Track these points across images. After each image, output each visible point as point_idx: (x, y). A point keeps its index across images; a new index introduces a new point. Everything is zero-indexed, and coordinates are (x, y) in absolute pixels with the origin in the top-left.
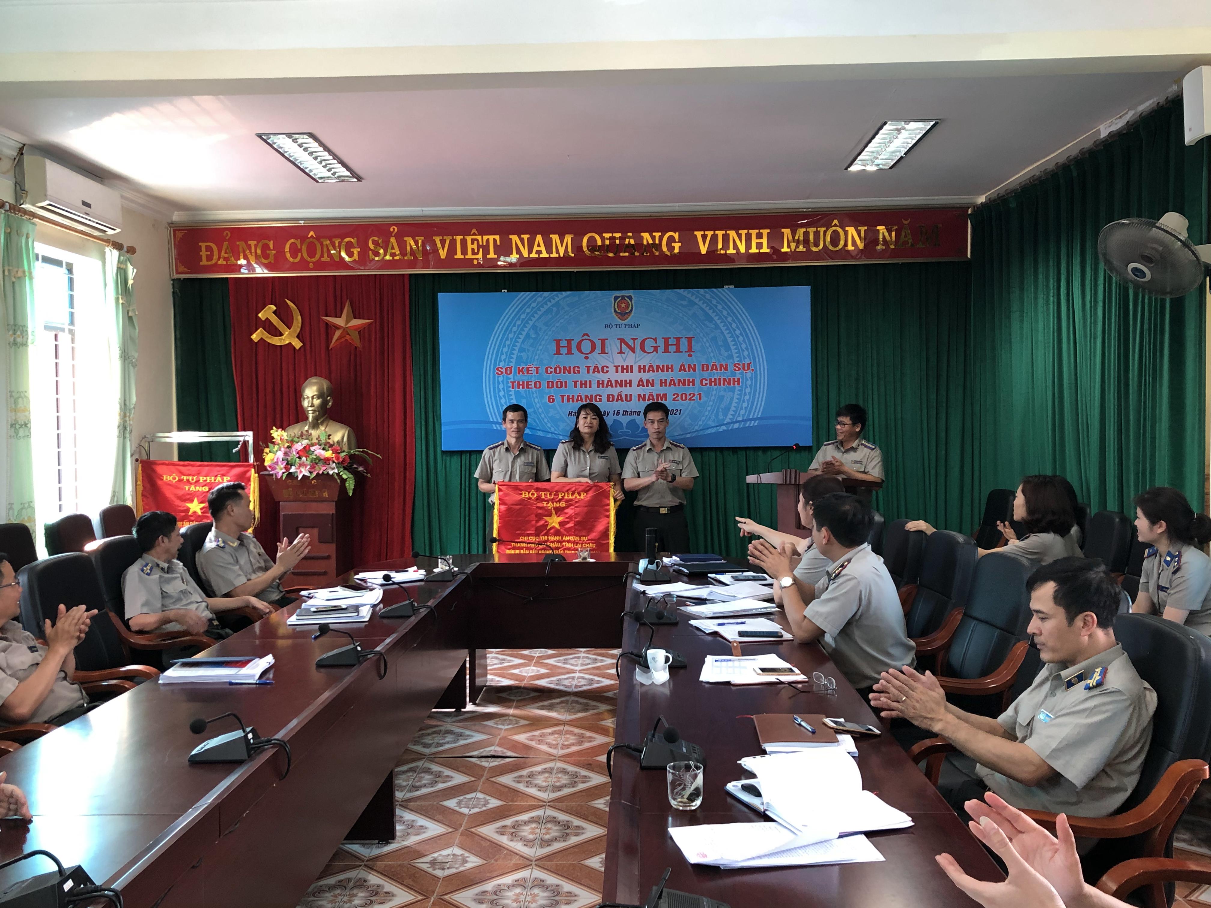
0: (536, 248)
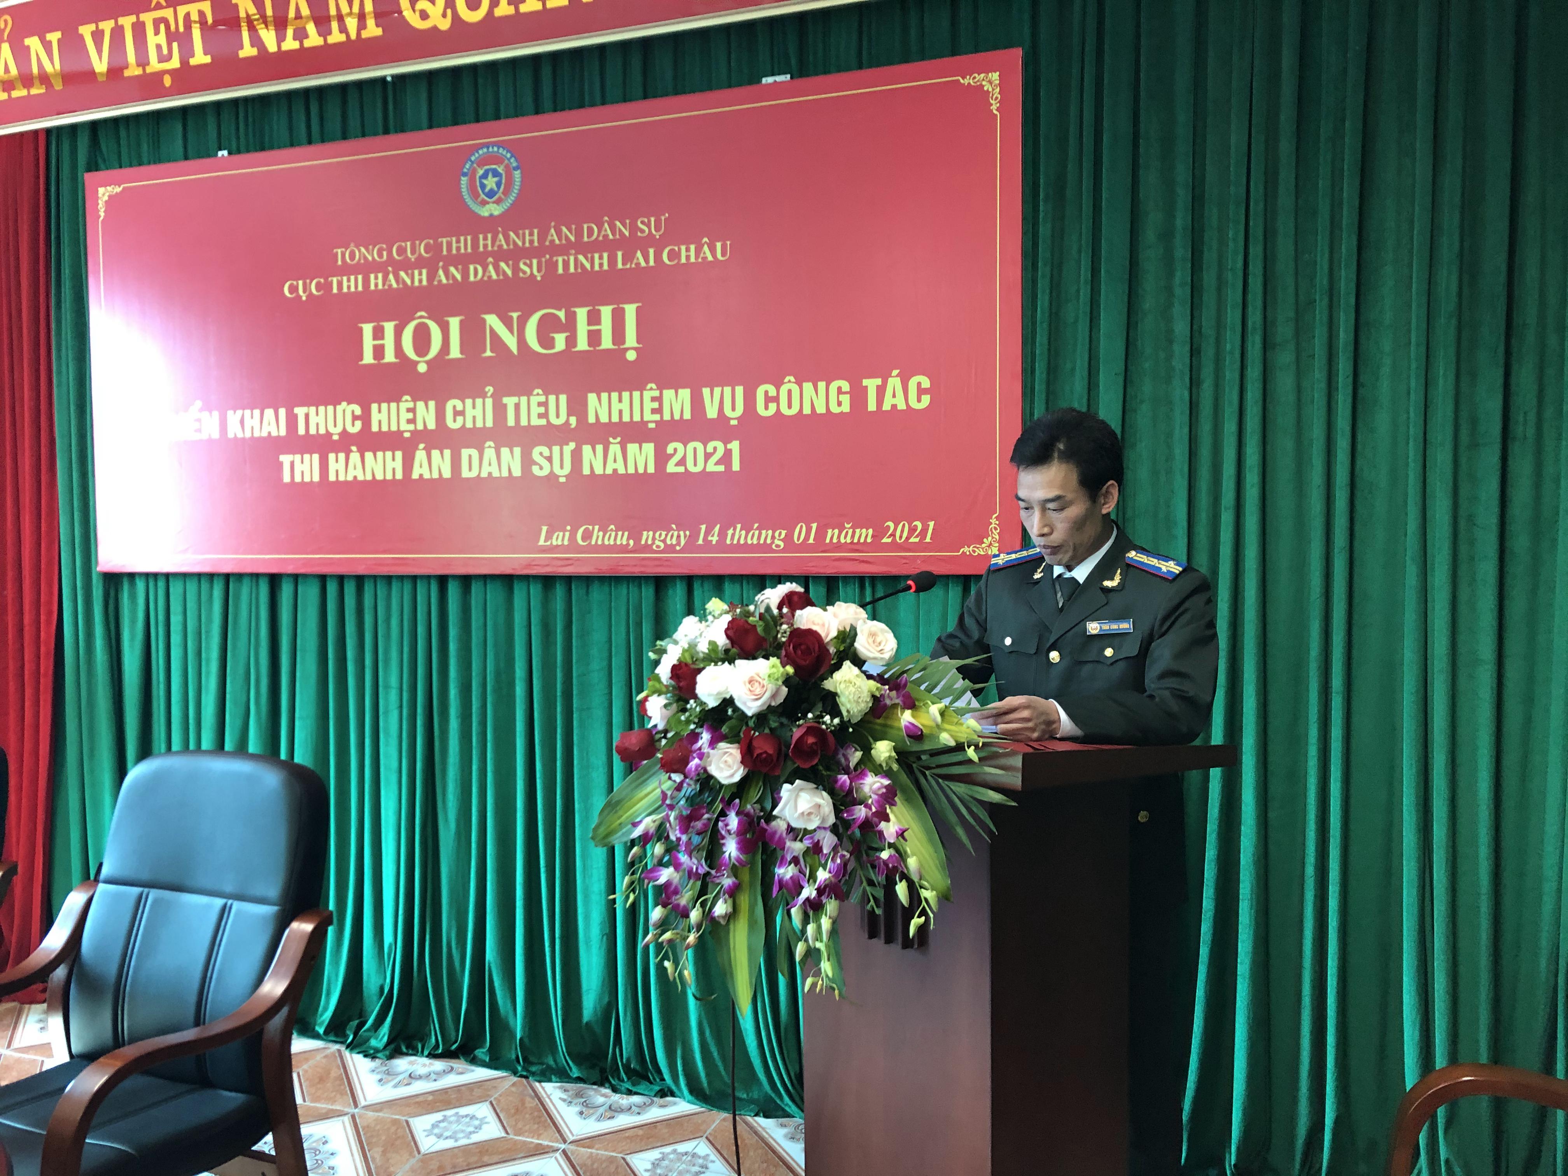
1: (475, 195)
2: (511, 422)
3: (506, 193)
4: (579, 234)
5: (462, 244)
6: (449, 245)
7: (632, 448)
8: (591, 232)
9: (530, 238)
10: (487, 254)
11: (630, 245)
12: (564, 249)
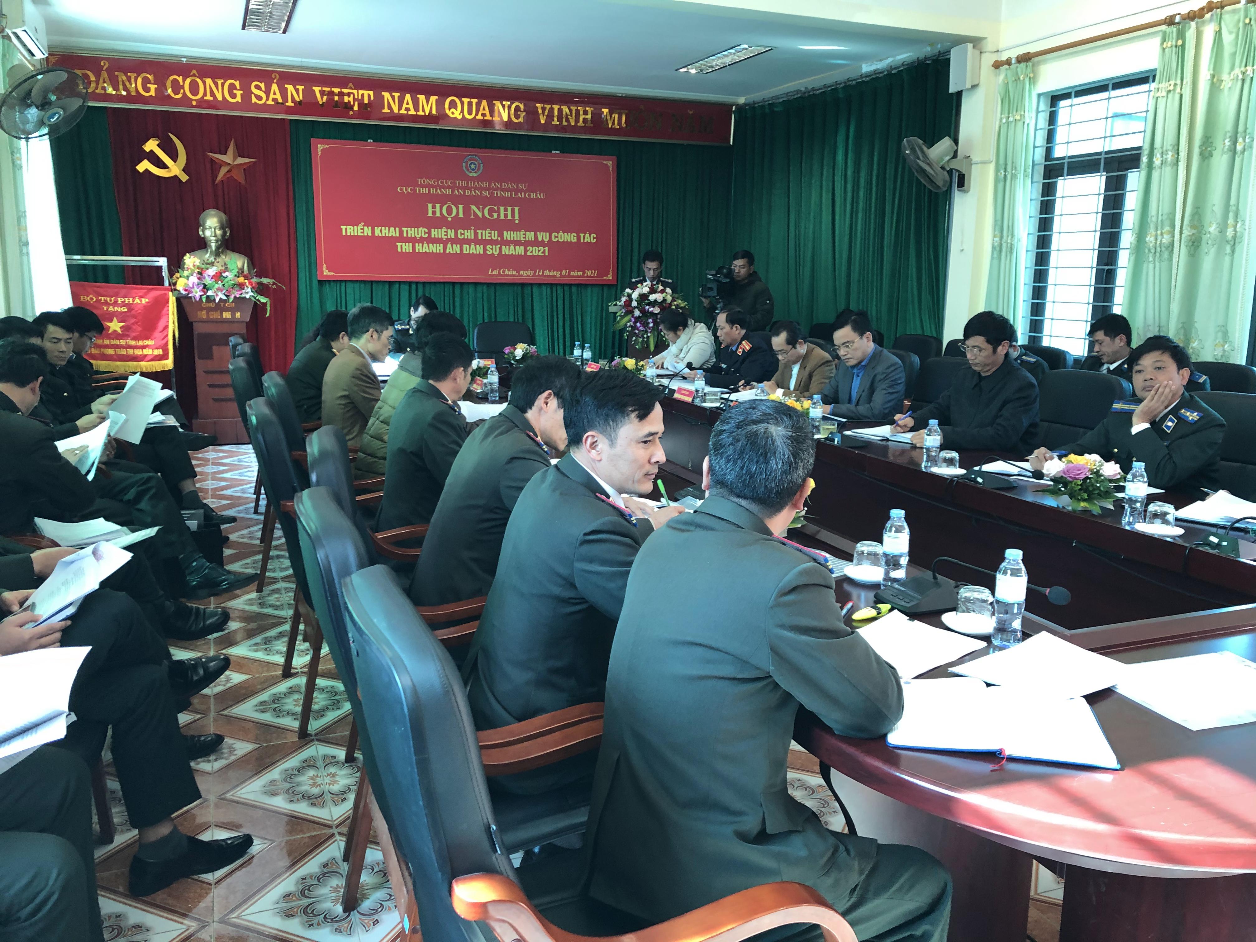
0: (405, 106)
1: (468, 170)
2: (480, 238)
3: (478, 170)
4: (501, 185)
5: (464, 184)
6: (459, 183)
7: (517, 247)
8: (505, 185)
9: (485, 185)
10: (472, 187)
11: (517, 191)
12: (497, 189)
